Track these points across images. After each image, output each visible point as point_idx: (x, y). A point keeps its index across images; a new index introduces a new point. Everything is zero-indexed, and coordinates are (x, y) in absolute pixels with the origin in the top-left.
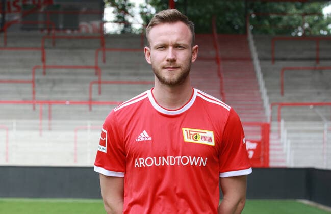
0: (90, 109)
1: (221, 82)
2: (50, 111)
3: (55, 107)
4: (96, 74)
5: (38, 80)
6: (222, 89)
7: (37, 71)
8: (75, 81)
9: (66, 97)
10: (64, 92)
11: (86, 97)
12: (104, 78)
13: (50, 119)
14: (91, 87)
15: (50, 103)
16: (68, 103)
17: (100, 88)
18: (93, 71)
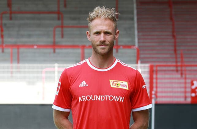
0: (54, 52)
1: (173, 25)
2: (18, 53)
3: (22, 50)
4: (59, 19)
5: (5, 24)
6: (173, 32)
7: (4, 15)
8: (39, 26)
9: (32, 40)
10: (30, 36)
11: (50, 40)
12: (66, 22)
13: (18, 61)
14: (54, 31)
15: (18, 47)
16: (35, 47)
17: (62, 31)
18: (56, 16)
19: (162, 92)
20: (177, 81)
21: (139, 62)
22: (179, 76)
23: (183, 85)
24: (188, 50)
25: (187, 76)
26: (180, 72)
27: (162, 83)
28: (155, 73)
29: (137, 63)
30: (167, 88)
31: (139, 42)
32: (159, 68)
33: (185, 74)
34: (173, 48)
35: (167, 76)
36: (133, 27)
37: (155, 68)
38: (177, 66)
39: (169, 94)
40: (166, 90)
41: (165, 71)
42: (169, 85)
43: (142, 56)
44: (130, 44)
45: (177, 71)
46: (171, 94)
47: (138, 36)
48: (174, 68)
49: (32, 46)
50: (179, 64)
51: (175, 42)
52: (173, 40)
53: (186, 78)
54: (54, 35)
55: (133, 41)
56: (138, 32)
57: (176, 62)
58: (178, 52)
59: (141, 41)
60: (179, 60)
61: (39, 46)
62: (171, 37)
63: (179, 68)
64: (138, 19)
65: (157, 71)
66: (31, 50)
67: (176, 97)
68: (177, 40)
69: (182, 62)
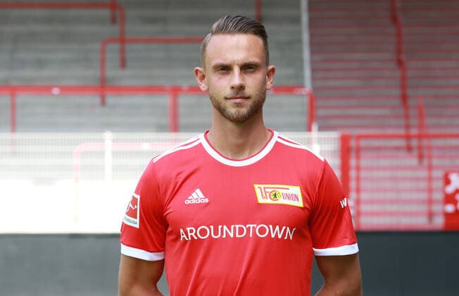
0: (103, 103)
1: (399, 35)
2: (13, 106)
3: (22, 98)
4: (113, 20)
6: (399, 51)
8: (64, 38)
9: (47, 72)
10: (41, 64)
11: (92, 74)
12: (133, 29)
13: (14, 127)
14: (103, 52)
15: (13, 90)
16: (56, 91)
17: (122, 51)
18: (105, 13)
19: (371, 202)
20: (409, 174)
21: (315, 127)
22: (414, 162)
23: (423, 185)
24: (436, 97)
25: (435, 162)
26: (415, 153)
27: (371, 179)
28: (353, 154)
29: (309, 129)
30: (385, 190)
31: (313, 79)
32: (363, 143)
33: (430, 157)
34: (397, 92)
35: (383, 162)
36: (300, 41)
37: (353, 143)
38: (408, 137)
39: (389, 208)
40: (381, 196)
41: (379, 149)
42: (388, 185)
43: (320, 112)
44: (291, 83)
45: (409, 149)
46: (395, 208)
47: (312, 62)
48: (401, 143)
49: (47, 89)
50: (414, 131)
51: (404, 78)
52: (398, 73)
53: (430, 168)
54: (103, 61)
55: (300, 76)
56: (312, 52)
57: (407, 127)
58: (411, 102)
59: (320, 75)
60: (414, 121)
61: (65, 90)
62: (393, 65)
63: (414, 143)
64: (311, 20)
65: (358, 150)
66: (43, 99)
67: (405, 214)
68: (410, 73)
69: (421, 126)
